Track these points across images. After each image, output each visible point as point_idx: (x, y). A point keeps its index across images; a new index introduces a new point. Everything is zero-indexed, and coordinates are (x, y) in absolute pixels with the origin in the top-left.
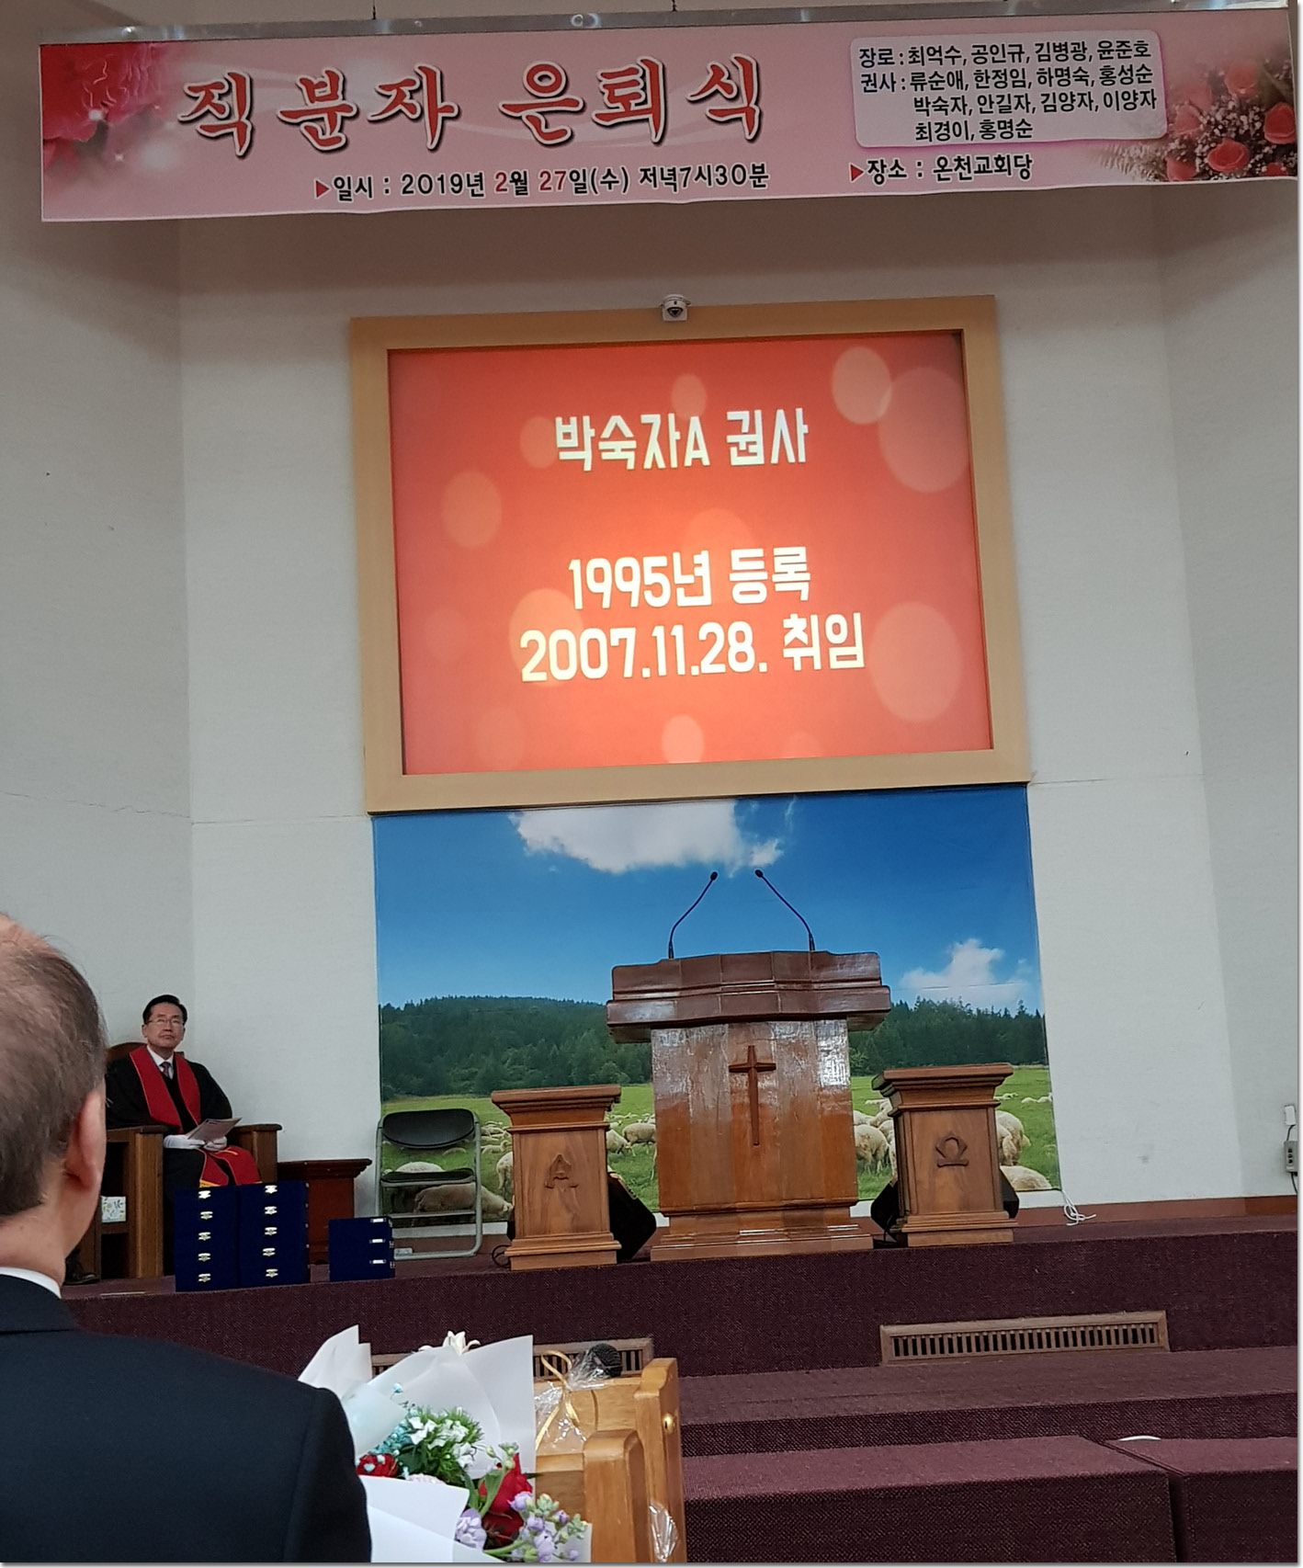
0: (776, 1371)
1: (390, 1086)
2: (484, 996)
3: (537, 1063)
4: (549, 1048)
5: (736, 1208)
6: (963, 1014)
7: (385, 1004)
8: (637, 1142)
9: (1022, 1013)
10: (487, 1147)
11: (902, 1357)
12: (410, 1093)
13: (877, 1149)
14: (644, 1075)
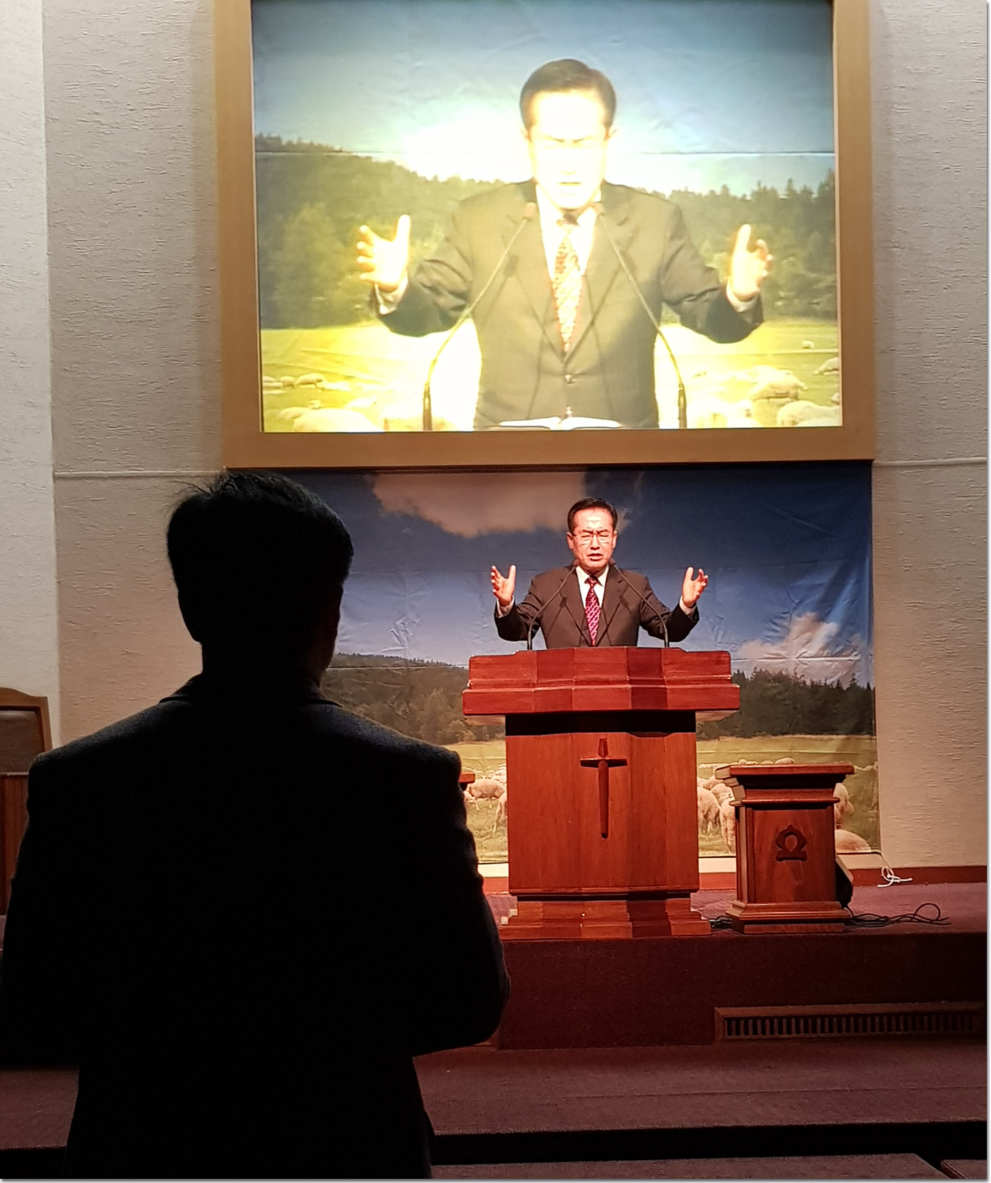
0: (615, 1046)
4: (399, 705)
5: (581, 894)
6: (797, 684)
8: (481, 797)
11: (734, 1036)
13: (709, 810)
14: (489, 734)
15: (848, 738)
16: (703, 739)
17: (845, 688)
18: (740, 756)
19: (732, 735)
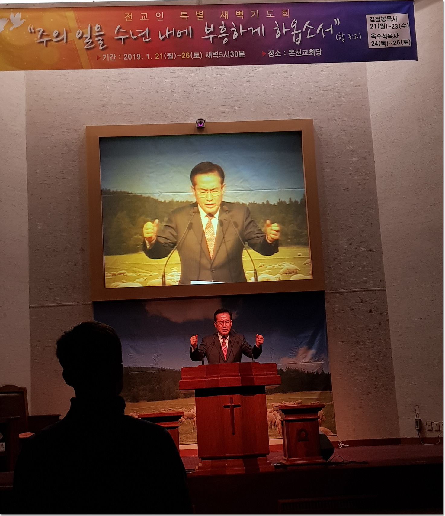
2: (133, 367)
3: (152, 391)
4: (156, 385)
6: (302, 372)
8: (187, 419)
13: (272, 421)
15: (322, 392)
16: (269, 394)
17: (320, 374)
18: (282, 400)
19: (279, 392)
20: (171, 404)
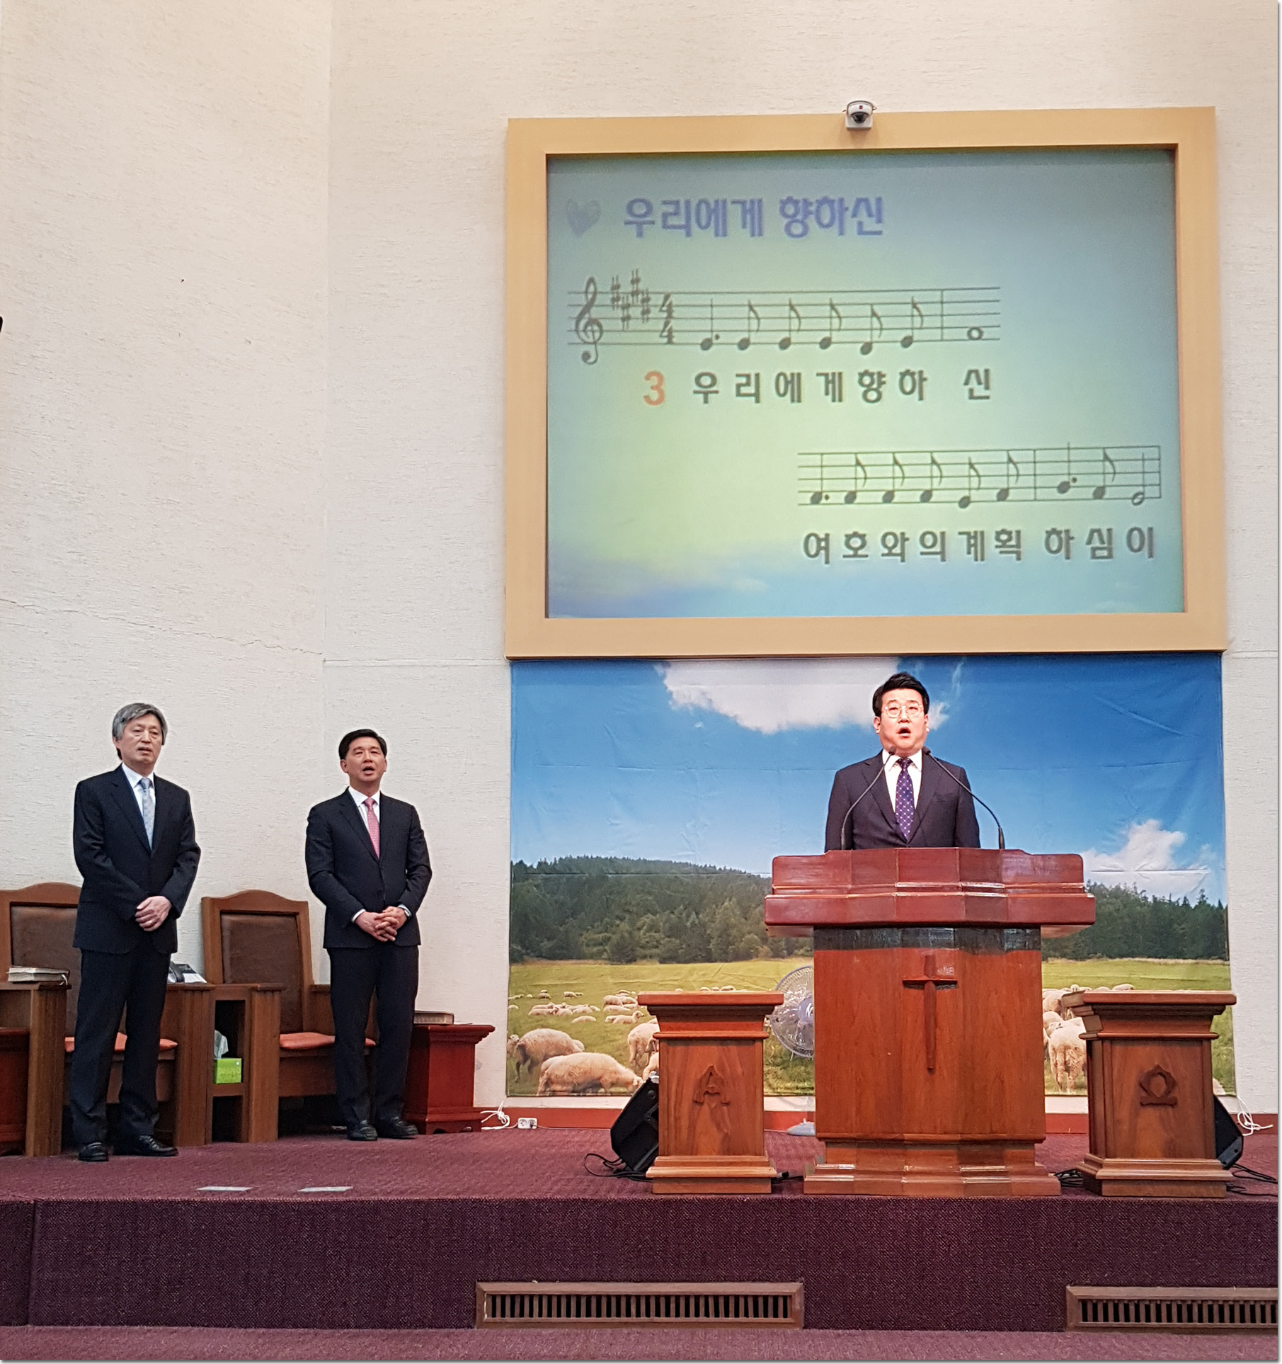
0: (944, 1329)
1: (519, 948)
2: (621, 858)
3: (674, 931)
4: (688, 916)
5: (903, 1140)
6: (1137, 900)
7: (518, 861)
9: (1202, 903)
10: (618, 1017)
11: (1090, 1323)
12: (540, 956)
14: (787, 950)
15: (1197, 963)
17: (1193, 906)
18: (1071, 980)
19: (1063, 956)
20: (730, 975)
